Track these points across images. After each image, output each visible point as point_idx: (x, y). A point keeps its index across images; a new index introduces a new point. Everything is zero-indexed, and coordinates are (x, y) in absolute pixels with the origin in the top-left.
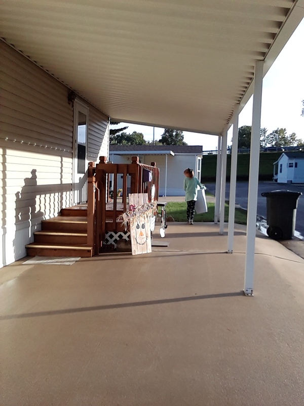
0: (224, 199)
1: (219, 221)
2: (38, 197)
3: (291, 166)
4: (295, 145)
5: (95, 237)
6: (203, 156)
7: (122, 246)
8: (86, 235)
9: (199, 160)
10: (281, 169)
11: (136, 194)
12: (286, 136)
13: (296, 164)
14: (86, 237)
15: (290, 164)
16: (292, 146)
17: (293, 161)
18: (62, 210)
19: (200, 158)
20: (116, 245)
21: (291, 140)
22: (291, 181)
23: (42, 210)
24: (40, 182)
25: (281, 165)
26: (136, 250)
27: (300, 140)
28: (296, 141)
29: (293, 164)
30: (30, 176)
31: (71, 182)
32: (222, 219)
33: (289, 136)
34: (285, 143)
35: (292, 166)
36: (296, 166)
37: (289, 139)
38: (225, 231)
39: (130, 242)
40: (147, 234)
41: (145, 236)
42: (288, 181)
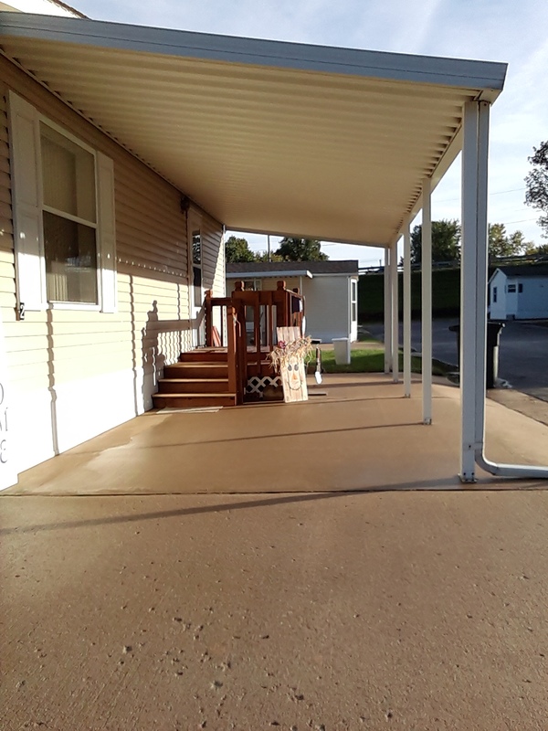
0: (397, 346)
1: (391, 371)
2: (160, 335)
3: (511, 290)
4: (522, 253)
5: (238, 383)
6: (360, 277)
7: (270, 393)
8: (227, 380)
9: (354, 284)
10: (495, 296)
11: (286, 328)
12: (504, 238)
13: (521, 286)
14: (227, 382)
15: (509, 286)
16: (516, 254)
17: (516, 282)
18: (181, 354)
19: (355, 281)
20: (261, 394)
21: (514, 245)
22: (514, 316)
23: (164, 353)
24: (161, 317)
25: (495, 289)
26: (289, 396)
27: (529, 245)
28: (522, 246)
29: (514, 286)
30: (152, 309)
31: (188, 318)
32: (396, 368)
33: (509, 238)
34: (504, 250)
35: (514, 291)
36: (520, 290)
37: (510, 242)
38: (400, 380)
39: (281, 389)
40: (301, 377)
41: (299, 380)
42: (507, 316)
